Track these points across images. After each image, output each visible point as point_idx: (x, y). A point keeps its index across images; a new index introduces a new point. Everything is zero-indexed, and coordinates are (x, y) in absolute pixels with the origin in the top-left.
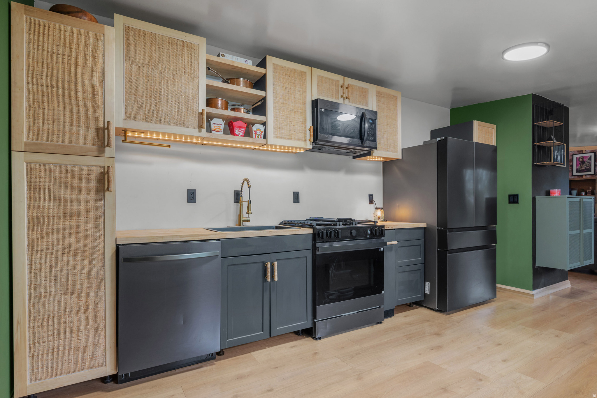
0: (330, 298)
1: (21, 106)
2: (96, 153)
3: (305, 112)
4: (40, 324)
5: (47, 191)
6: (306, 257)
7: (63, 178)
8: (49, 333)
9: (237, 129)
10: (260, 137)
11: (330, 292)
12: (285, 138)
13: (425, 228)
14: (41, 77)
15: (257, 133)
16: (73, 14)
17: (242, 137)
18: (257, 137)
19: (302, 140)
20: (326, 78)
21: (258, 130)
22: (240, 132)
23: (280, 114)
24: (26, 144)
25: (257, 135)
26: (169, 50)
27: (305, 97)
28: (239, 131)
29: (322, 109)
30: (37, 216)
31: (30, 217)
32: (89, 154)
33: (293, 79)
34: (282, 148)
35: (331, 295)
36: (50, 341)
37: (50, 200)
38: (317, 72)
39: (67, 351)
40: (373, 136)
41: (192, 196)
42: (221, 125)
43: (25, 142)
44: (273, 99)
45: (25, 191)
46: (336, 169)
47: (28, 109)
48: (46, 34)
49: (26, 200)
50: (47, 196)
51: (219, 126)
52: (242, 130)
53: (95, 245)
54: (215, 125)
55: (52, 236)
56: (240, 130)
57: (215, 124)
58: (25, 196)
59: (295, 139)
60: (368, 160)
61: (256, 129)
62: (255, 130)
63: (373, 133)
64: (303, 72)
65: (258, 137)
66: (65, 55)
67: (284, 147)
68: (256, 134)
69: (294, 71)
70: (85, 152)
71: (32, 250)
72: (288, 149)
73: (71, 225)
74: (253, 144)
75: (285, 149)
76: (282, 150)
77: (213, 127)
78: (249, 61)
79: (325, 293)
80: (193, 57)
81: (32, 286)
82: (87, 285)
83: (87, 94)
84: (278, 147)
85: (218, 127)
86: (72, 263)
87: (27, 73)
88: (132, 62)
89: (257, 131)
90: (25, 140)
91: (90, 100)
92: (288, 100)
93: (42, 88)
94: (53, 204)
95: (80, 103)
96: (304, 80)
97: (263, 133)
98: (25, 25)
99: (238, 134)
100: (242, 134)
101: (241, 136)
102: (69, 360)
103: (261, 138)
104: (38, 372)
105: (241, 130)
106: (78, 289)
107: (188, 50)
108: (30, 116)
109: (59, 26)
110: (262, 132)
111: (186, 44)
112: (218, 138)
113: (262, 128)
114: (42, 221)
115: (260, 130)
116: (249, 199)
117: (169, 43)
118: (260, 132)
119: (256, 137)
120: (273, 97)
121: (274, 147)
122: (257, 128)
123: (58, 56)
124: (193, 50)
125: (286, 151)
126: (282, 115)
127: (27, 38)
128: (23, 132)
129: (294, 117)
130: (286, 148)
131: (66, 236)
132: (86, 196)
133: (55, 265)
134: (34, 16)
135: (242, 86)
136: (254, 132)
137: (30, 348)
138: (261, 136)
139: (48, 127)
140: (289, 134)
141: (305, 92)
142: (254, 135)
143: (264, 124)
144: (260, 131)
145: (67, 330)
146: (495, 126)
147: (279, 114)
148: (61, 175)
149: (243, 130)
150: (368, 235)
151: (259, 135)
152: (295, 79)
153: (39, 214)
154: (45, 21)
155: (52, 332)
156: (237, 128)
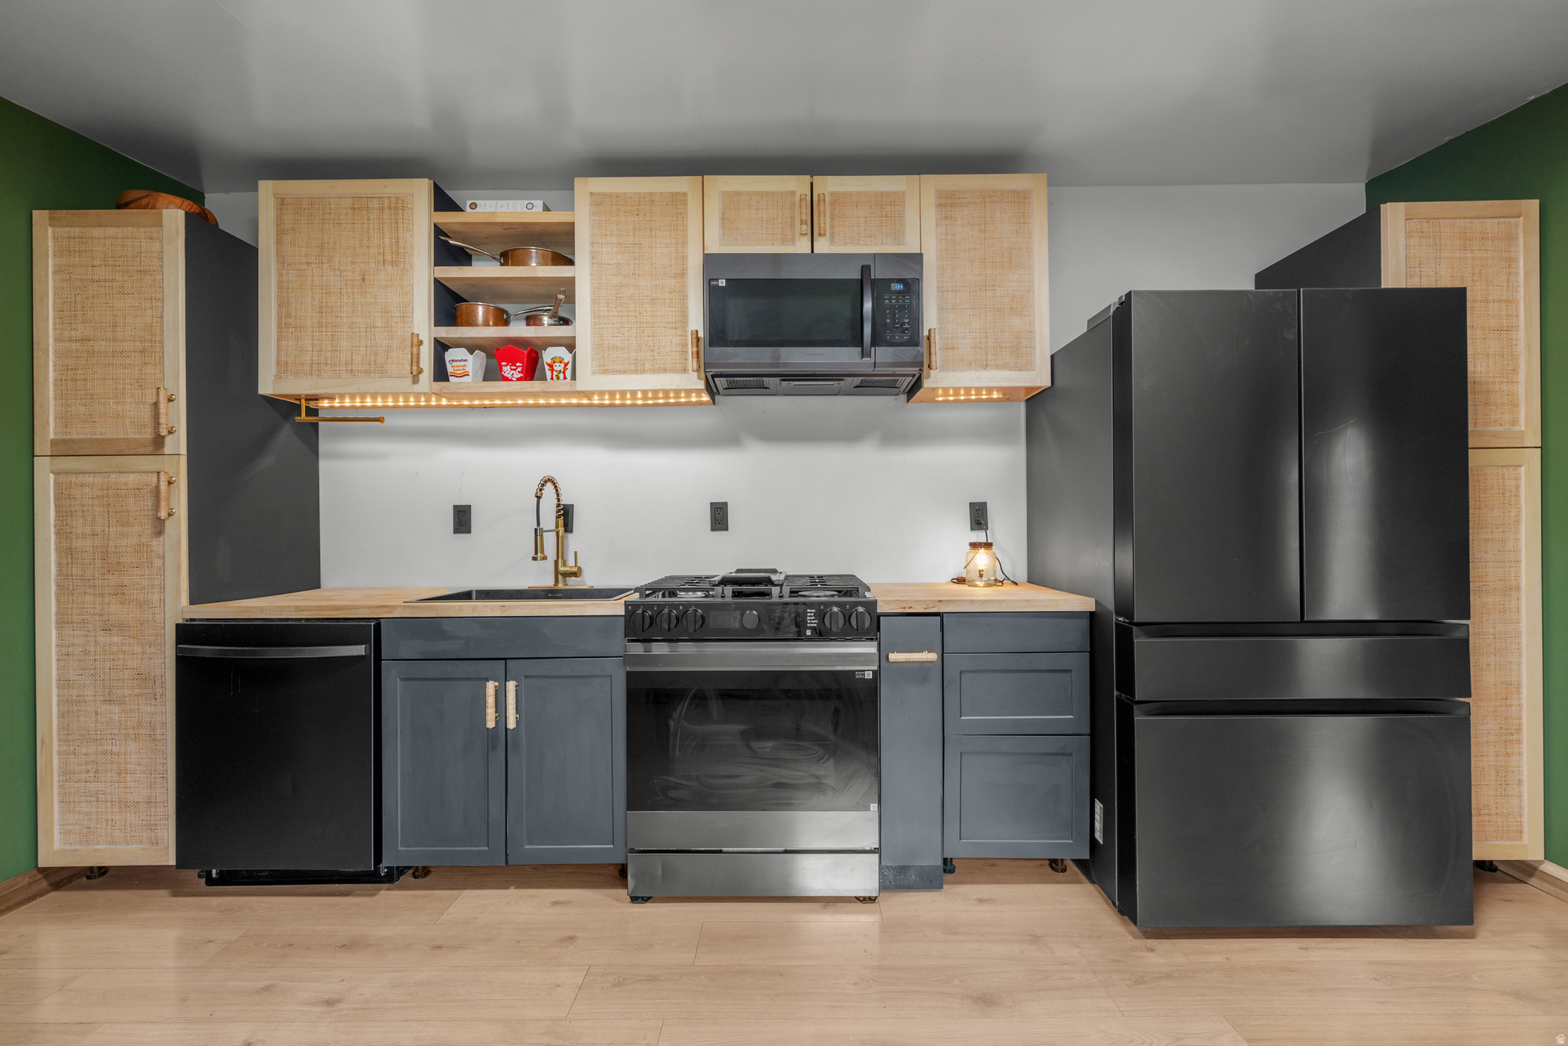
0: (669, 794)
1: (46, 379)
2: (149, 449)
3: (684, 298)
4: (72, 749)
5: (80, 520)
6: (611, 676)
7: (103, 497)
8: (83, 767)
9: (506, 366)
10: (561, 376)
11: (671, 779)
12: (625, 372)
13: (1092, 614)
14: (73, 326)
15: (554, 368)
16: (133, 205)
17: (520, 382)
18: (555, 378)
19: (673, 371)
20: (749, 194)
21: (555, 360)
22: (514, 372)
23: (611, 314)
24: (53, 443)
25: (555, 373)
26: (353, 223)
27: (684, 258)
28: (511, 369)
29: (717, 280)
30: (68, 563)
31: (59, 565)
32: (141, 450)
33: (648, 219)
34: (650, 395)
35: (675, 788)
36: (86, 782)
37: (84, 536)
38: (721, 184)
39: (109, 805)
40: (907, 329)
41: (462, 520)
42: (466, 363)
43: (52, 440)
44: (592, 280)
45: (52, 522)
46: (849, 435)
47: (55, 385)
48: (79, 252)
49: (53, 537)
50: (80, 530)
51: (463, 363)
52: (517, 367)
53: (150, 618)
54: (454, 364)
55: (88, 599)
56: (513, 367)
57: (453, 361)
58: (52, 529)
59: (654, 371)
60: (938, 402)
61: (552, 359)
62: (549, 362)
63: (907, 321)
64: (677, 194)
65: (558, 378)
66: (105, 281)
67: (655, 392)
68: (552, 370)
69: (651, 199)
70: (135, 449)
71: (61, 623)
72: (667, 397)
73: (114, 580)
74: (546, 394)
75: (659, 398)
76: (650, 402)
77: (450, 369)
78: (534, 202)
79: (655, 781)
80: (400, 225)
81: (64, 683)
82: (137, 691)
83: (137, 343)
84: (639, 395)
85: (461, 366)
86: (115, 648)
87: (55, 324)
88: (288, 265)
89: (554, 363)
90: (52, 436)
91: (143, 351)
92: (634, 274)
93: (74, 346)
94: (89, 542)
95: (128, 361)
96: (683, 215)
97: (569, 367)
98: (50, 243)
99: (509, 376)
100: (520, 375)
101: (518, 379)
102: (112, 820)
103: (565, 378)
104: (70, 831)
105: (515, 367)
106: (124, 697)
107: (391, 215)
108: (60, 396)
109: (96, 232)
110: (566, 365)
111: (386, 202)
112: (459, 391)
113: (567, 357)
114: (74, 572)
115: (559, 360)
116: (538, 524)
117: (354, 209)
118: (563, 365)
119: (552, 379)
120: (591, 274)
121: (628, 396)
122: (554, 356)
123: (96, 284)
124: (400, 212)
125: (661, 401)
126: (616, 314)
127: (54, 266)
128: (48, 423)
129: (649, 314)
130: (661, 395)
131: (107, 599)
132: (136, 529)
133: (92, 649)
134: (62, 226)
135: (534, 264)
136: (547, 367)
137: (60, 786)
138: (564, 372)
139: (82, 409)
140: (636, 360)
141: (685, 244)
142: (548, 374)
143: (571, 346)
144: (561, 362)
145: (109, 766)
146: (1534, 204)
147: (606, 313)
148: (100, 493)
149: (519, 366)
150: (810, 628)
151: (560, 373)
152: (653, 218)
153: (70, 560)
154: (77, 229)
155: (89, 767)
156: (505, 363)
